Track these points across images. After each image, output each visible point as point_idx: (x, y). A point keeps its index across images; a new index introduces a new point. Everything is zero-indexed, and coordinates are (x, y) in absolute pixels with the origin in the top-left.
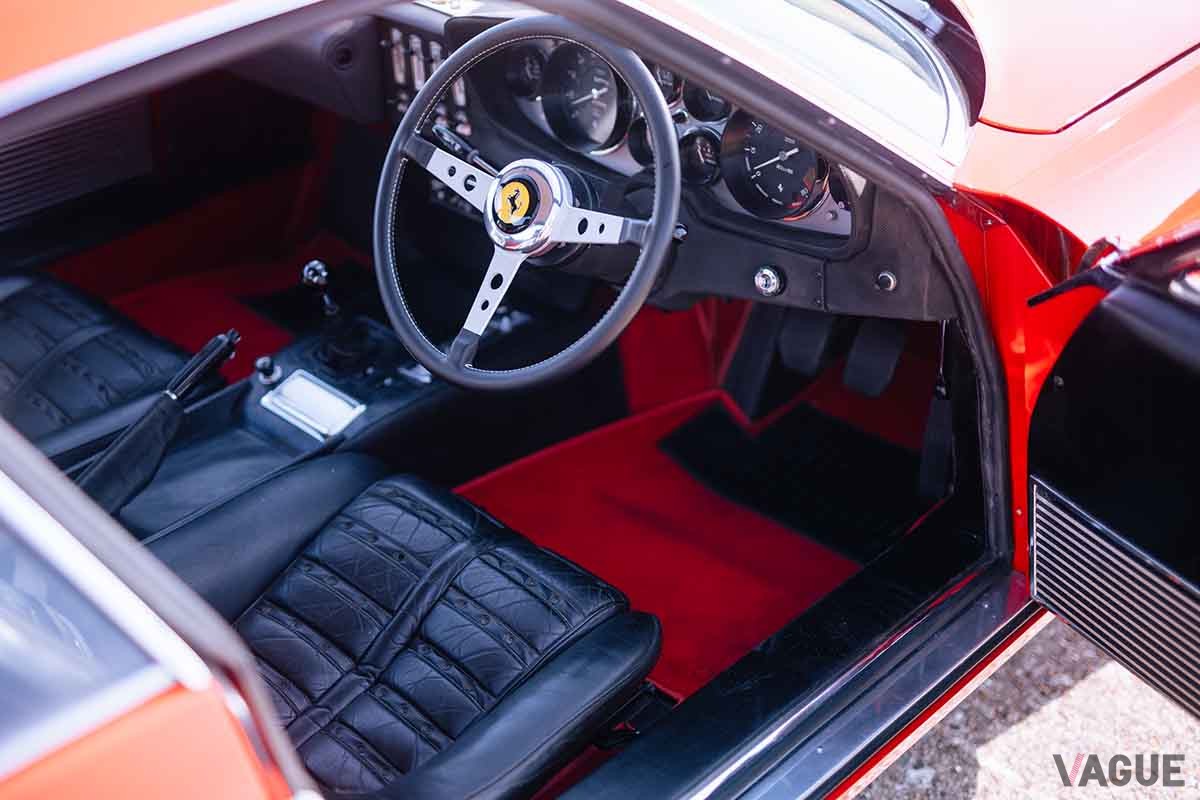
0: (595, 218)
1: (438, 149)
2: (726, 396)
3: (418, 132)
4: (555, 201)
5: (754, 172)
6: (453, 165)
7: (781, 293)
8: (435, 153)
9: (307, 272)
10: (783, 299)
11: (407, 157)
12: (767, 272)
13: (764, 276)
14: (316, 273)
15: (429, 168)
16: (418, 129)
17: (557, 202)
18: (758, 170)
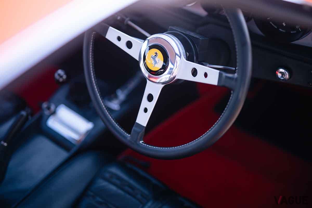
0: (201, 69)
1: (110, 27)
4: (176, 54)
6: (119, 35)
8: (109, 29)
9: (56, 76)
11: (95, 32)
12: (282, 70)
13: (281, 72)
14: (61, 77)
15: (107, 37)
17: (178, 55)
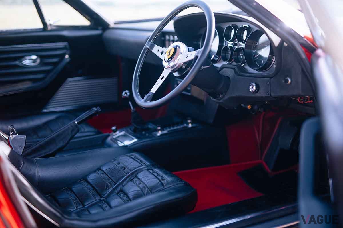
2: (264, 162)
3: (152, 42)
5: (255, 58)
6: (159, 49)
7: (257, 92)
8: (155, 46)
10: (258, 94)
11: (148, 49)
15: (152, 51)
16: (153, 41)
18: (256, 57)
